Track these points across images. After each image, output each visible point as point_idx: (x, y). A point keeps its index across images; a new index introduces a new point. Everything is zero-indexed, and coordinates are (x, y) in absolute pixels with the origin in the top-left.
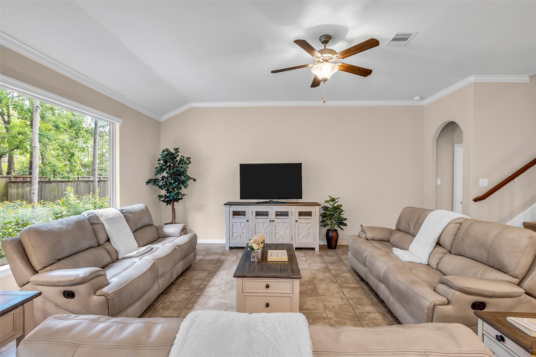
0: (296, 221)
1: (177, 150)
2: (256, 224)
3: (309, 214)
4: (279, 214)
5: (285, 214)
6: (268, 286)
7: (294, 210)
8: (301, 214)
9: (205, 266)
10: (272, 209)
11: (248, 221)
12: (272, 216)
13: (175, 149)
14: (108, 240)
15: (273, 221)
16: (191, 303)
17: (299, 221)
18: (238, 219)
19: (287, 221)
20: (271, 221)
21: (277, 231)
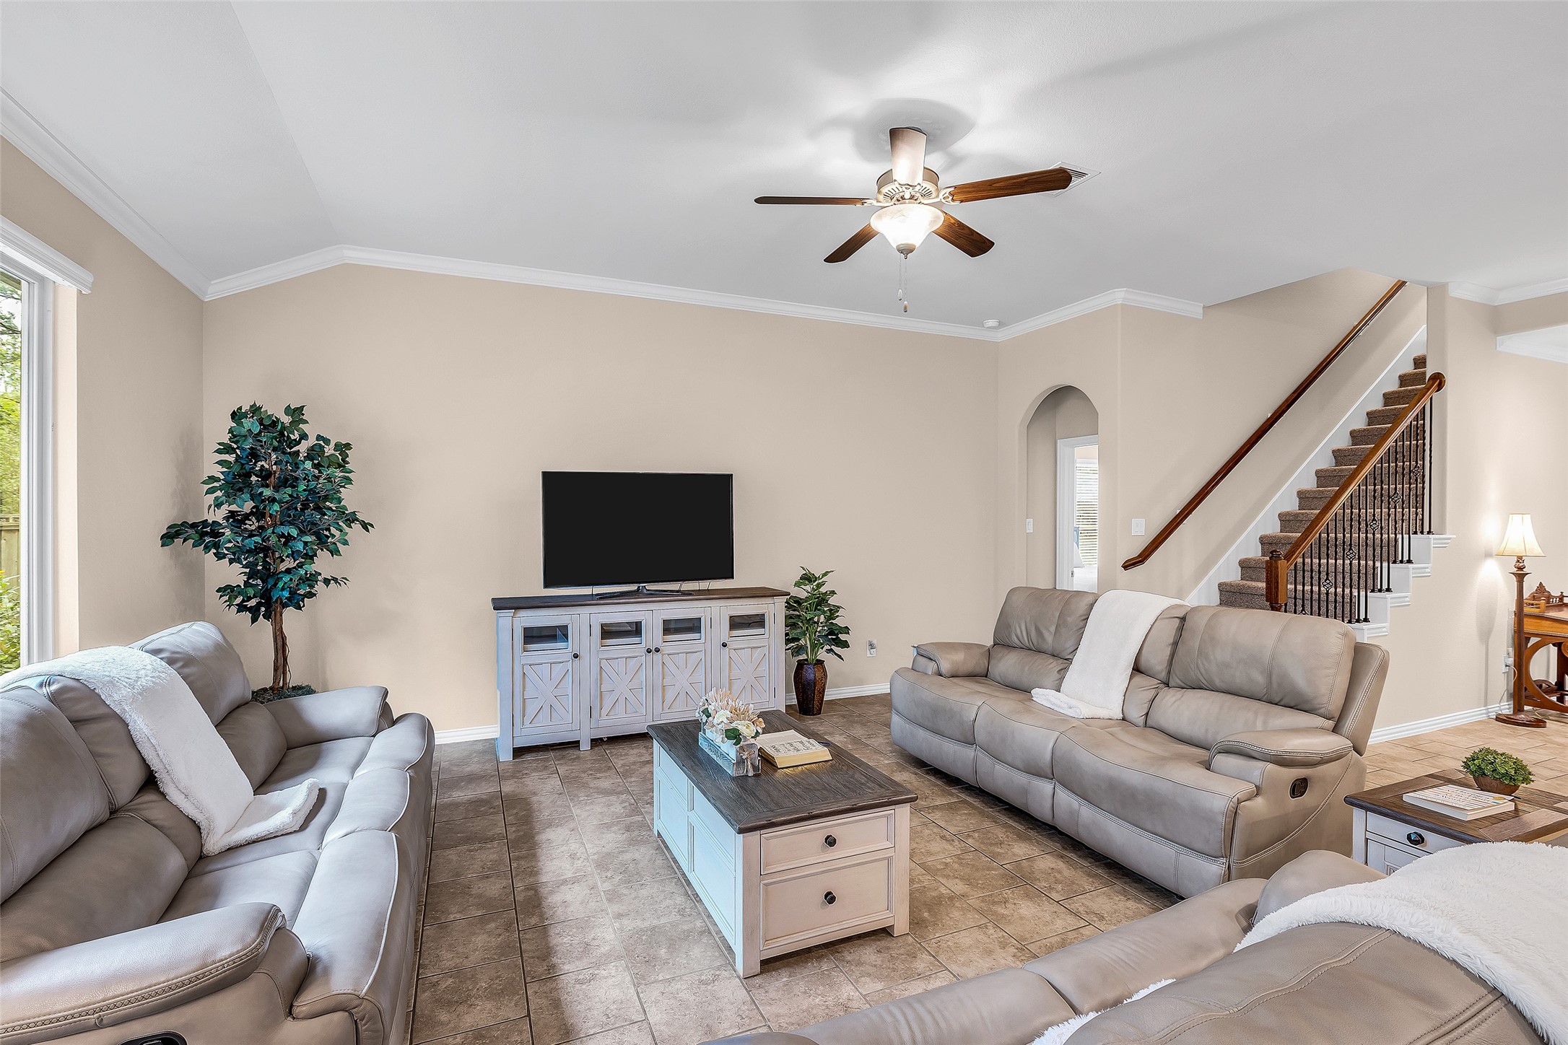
0: (724, 645)
1: (296, 413)
2: (604, 663)
3: (757, 621)
4: (671, 628)
5: (692, 626)
6: (831, 841)
7: (715, 613)
8: (737, 623)
9: (470, 824)
10: (652, 614)
11: (576, 656)
12: (653, 634)
13: (288, 410)
14: (150, 782)
15: (657, 650)
16: (533, 957)
17: (733, 644)
18: (544, 653)
19: (697, 645)
20: (649, 651)
21: (667, 681)
